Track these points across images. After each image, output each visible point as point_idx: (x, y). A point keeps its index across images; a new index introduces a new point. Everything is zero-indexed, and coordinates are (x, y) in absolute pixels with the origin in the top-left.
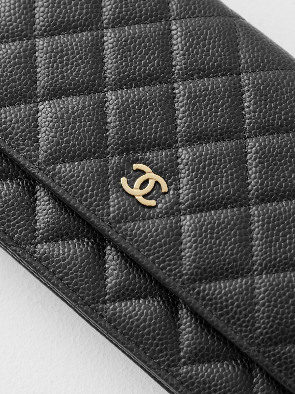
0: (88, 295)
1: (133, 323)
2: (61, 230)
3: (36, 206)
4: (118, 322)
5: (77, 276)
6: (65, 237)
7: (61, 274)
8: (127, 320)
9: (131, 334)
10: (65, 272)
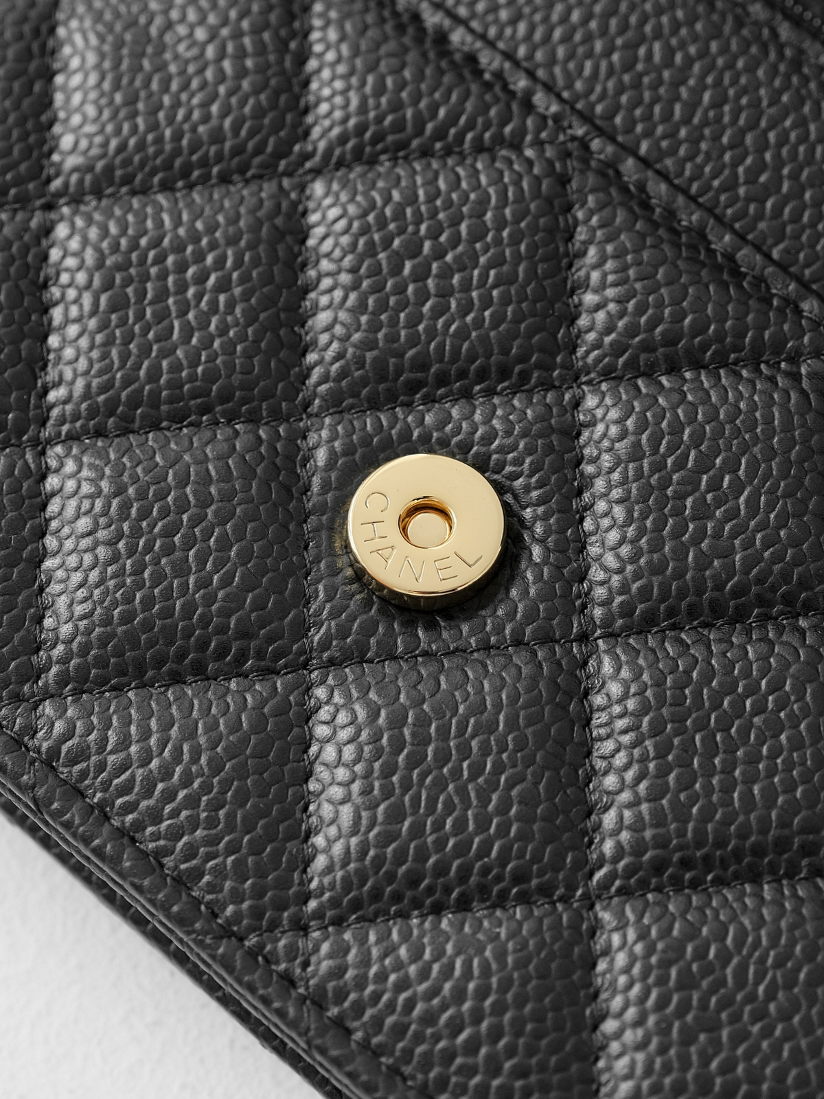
0: (237, 897)
1: (410, 1005)
2: (135, 645)
3: (43, 555)
4: (354, 1003)
5: (194, 824)
6: (150, 673)
7: (130, 816)
8: (386, 997)
9: (403, 1050)
10: (148, 807)
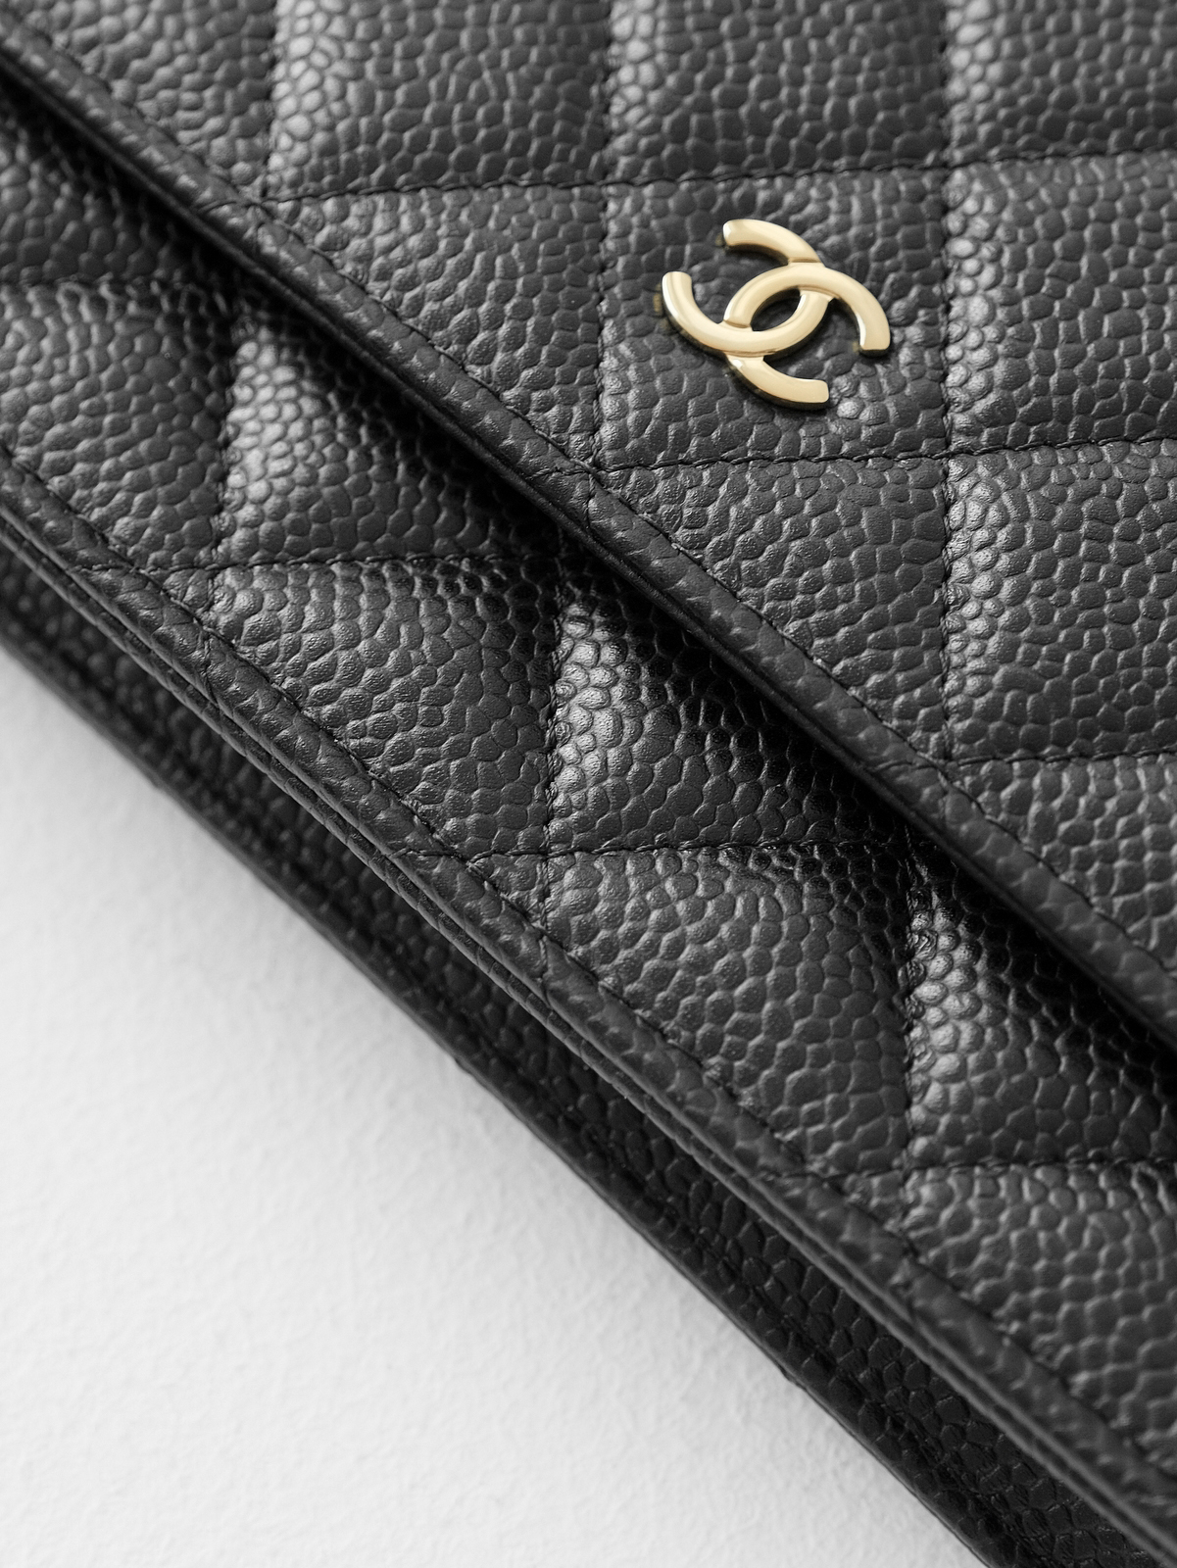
0: (460, 809)
1: (677, 947)
2: (344, 510)
3: (230, 405)
4: (604, 941)
5: (410, 719)
6: (360, 545)
7: (329, 707)
8: (645, 937)
9: (665, 1000)
10: (352, 698)
